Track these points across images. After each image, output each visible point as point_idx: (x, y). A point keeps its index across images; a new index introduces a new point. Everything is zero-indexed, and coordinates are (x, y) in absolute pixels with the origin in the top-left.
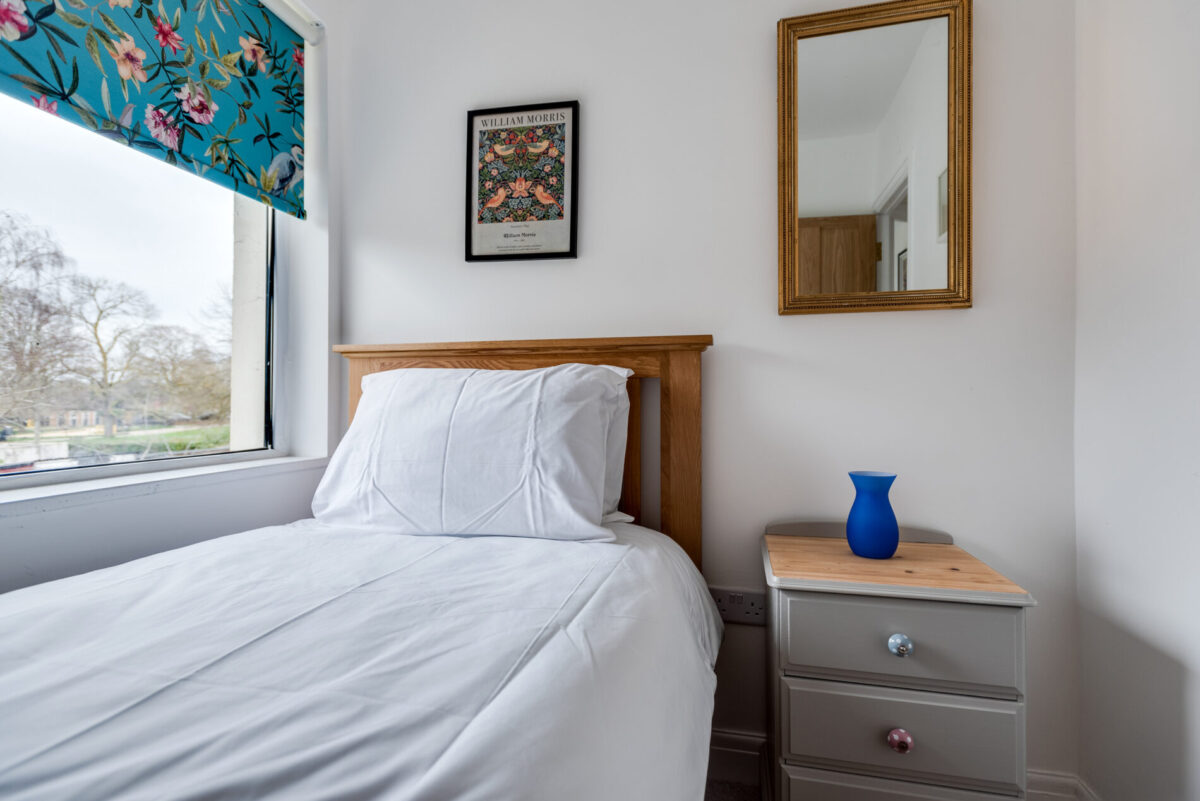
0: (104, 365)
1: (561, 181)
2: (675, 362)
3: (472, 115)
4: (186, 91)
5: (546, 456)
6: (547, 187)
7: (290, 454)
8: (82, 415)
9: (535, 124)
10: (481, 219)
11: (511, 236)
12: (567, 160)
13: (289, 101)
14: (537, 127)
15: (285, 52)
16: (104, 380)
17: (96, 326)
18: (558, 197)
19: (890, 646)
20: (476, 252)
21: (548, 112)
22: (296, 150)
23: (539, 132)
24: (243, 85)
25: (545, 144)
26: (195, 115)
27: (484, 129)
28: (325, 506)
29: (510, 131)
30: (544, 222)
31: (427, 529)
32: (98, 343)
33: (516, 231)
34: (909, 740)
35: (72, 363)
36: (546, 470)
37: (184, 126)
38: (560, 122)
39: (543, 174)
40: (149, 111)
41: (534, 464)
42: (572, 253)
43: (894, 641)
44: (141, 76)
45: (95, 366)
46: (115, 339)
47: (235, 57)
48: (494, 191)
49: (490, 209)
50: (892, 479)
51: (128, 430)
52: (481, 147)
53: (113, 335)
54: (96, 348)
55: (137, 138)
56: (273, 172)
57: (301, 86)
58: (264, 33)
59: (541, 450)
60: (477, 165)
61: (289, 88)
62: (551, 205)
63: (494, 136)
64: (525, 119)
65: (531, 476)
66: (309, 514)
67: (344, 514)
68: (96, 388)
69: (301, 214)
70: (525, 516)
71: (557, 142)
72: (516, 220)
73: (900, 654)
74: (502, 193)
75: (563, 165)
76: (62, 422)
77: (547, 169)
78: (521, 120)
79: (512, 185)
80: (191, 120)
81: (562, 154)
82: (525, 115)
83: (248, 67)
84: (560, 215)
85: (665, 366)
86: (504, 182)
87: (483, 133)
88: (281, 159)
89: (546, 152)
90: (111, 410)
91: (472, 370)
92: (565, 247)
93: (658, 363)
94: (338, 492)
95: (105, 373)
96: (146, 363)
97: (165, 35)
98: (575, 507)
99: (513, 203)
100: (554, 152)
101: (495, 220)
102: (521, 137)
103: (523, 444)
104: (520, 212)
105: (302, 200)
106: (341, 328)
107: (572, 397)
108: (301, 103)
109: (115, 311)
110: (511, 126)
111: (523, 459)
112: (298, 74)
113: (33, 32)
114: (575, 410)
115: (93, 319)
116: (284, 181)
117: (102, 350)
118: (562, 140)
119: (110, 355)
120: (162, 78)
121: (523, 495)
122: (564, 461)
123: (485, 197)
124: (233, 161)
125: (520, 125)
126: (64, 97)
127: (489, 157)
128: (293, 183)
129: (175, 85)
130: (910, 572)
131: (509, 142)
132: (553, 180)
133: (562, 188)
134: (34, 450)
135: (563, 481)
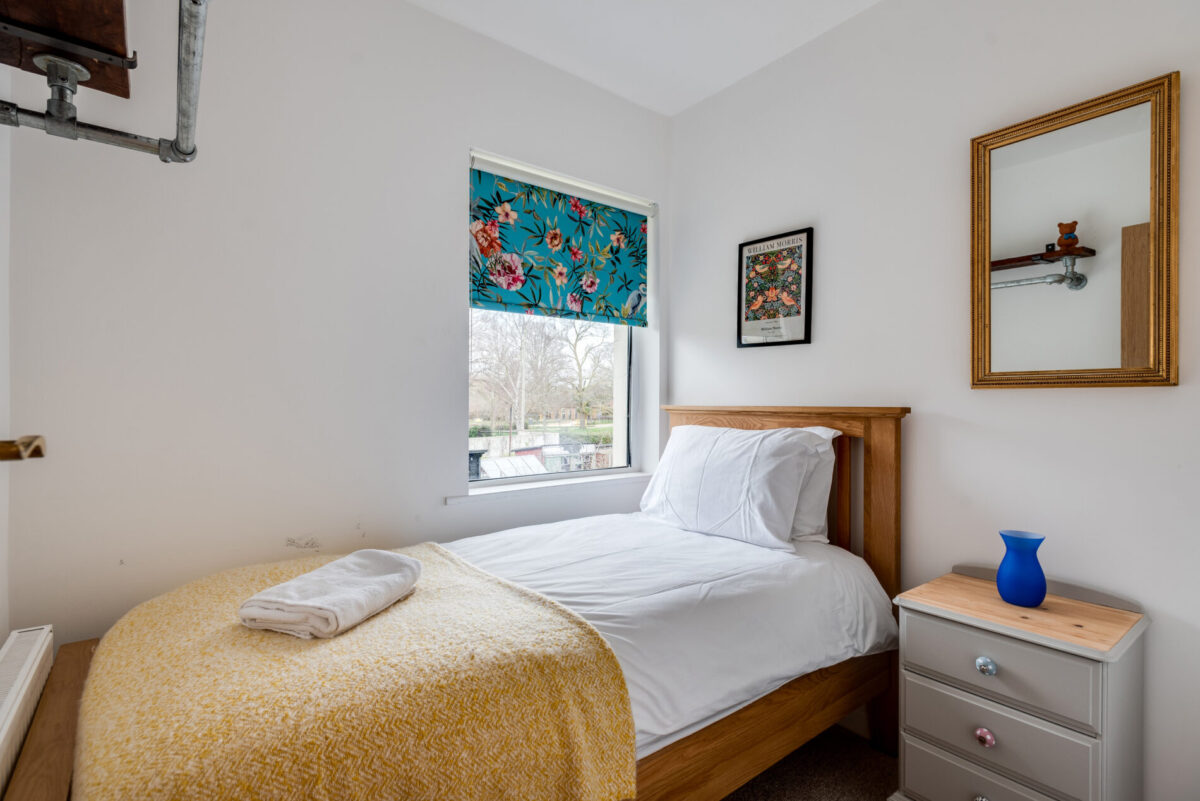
0: (580, 375)
1: (799, 287)
2: (875, 426)
3: (741, 247)
4: (584, 278)
5: (755, 492)
6: (790, 292)
7: (640, 470)
8: (568, 412)
9: (782, 248)
10: (747, 319)
11: (766, 329)
12: (803, 272)
13: (638, 258)
14: (783, 250)
15: (636, 229)
16: (580, 386)
17: (575, 346)
18: (797, 299)
19: (977, 664)
20: (743, 342)
21: (791, 238)
22: (642, 286)
23: (785, 253)
24: (612, 262)
25: (788, 261)
26: (589, 290)
27: (749, 255)
28: (646, 505)
29: (765, 255)
30: (788, 318)
31: (691, 527)
32: (577, 359)
33: (768, 326)
34: (988, 737)
35: (563, 373)
36: (753, 500)
37: (583, 297)
38: (799, 244)
39: (787, 284)
40: (569, 297)
41: (747, 495)
42: (807, 339)
43: (980, 661)
44: (565, 281)
45: (575, 376)
46: (586, 355)
47: (608, 248)
48: (755, 298)
49: (753, 311)
50: (1040, 541)
51: (594, 424)
52: (748, 268)
53: (584, 352)
54: (575, 362)
55: (564, 313)
56: (627, 307)
57: (645, 246)
58: (623, 225)
59: (752, 487)
60: (745, 281)
61: (637, 251)
62: (792, 306)
63: (755, 260)
64: (776, 245)
65: (745, 503)
66: (639, 510)
67: (653, 512)
68: (575, 391)
69: (645, 324)
70: (741, 527)
71: (797, 259)
72: (769, 318)
73: (983, 671)
74: (760, 299)
75: (800, 275)
76: (557, 416)
77: (790, 279)
78: (772, 247)
79: (766, 292)
80: (587, 293)
81: (800, 267)
82: (775, 242)
83: (615, 250)
84: (798, 313)
85: (868, 429)
86: (761, 291)
87: (748, 258)
88: (633, 296)
89: (789, 268)
90: (584, 409)
91: (726, 429)
92: (801, 336)
93: (863, 426)
94: (652, 498)
95: (580, 381)
96: (604, 372)
97: (575, 254)
98: (768, 526)
99: (767, 306)
100: (794, 267)
101: (756, 318)
102: (773, 258)
103: (742, 483)
104: (772, 312)
105: (645, 315)
106: (667, 392)
107: (778, 452)
108: (645, 256)
109: (586, 334)
110: (767, 251)
111: (741, 491)
112: (643, 240)
113: (526, 280)
114: (778, 462)
115: (573, 342)
116: (634, 308)
117: (578, 364)
118: (800, 257)
119: (583, 367)
120: (574, 277)
121: (740, 516)
122: (765, 496)
123: (750, 303)
124: (607, 307)
125: (772, 250)
126: (536, 305)
127: (752, 274)
128: (639, 308)
129: (579, 279)
130: (1026, 618)
131: (764, 262)
132: (794, 287)
133: (800, 293)
134: (542, 437)
135: (764, 511)
